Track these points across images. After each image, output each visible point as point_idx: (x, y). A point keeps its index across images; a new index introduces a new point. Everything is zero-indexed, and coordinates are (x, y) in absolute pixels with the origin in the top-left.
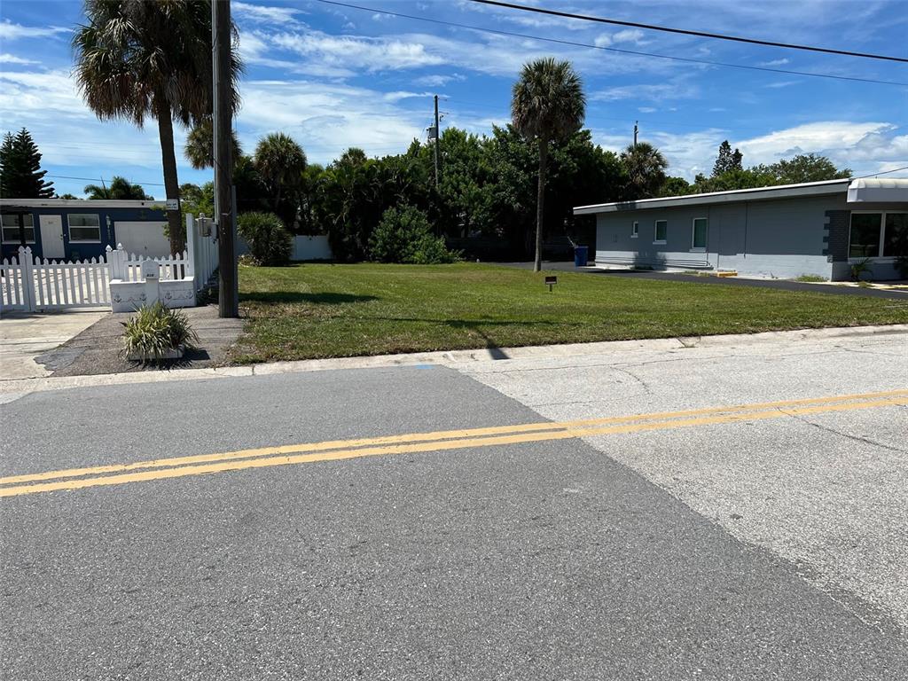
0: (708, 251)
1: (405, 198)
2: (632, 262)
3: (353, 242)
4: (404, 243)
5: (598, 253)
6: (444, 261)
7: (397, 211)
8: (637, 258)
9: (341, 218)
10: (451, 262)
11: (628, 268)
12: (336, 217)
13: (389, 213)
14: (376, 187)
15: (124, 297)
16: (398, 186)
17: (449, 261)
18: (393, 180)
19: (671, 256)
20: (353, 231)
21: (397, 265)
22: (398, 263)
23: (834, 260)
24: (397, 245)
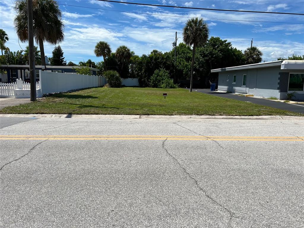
0: (246, 87)
1: (163, 66)
2: (226, 90)
3: (144, 81)
4: (160, 81)
5: (219, 86)
6: (171, 87)
7: (159, 71)
8: (228, 89)
9: (142, 73)
10: (175, 88)
11: (225, 92)
12: (140, 73)
13: (156, 71)
14: (153, 63)
15: (18, 94)
16: (161, 63)
17: (174, 88)
18: (159, 60)
19: (237, 88)
20: (145, 77)
21: (157, 89)
22: (157, 88)
23: (281, 92)
24: (157, 82)
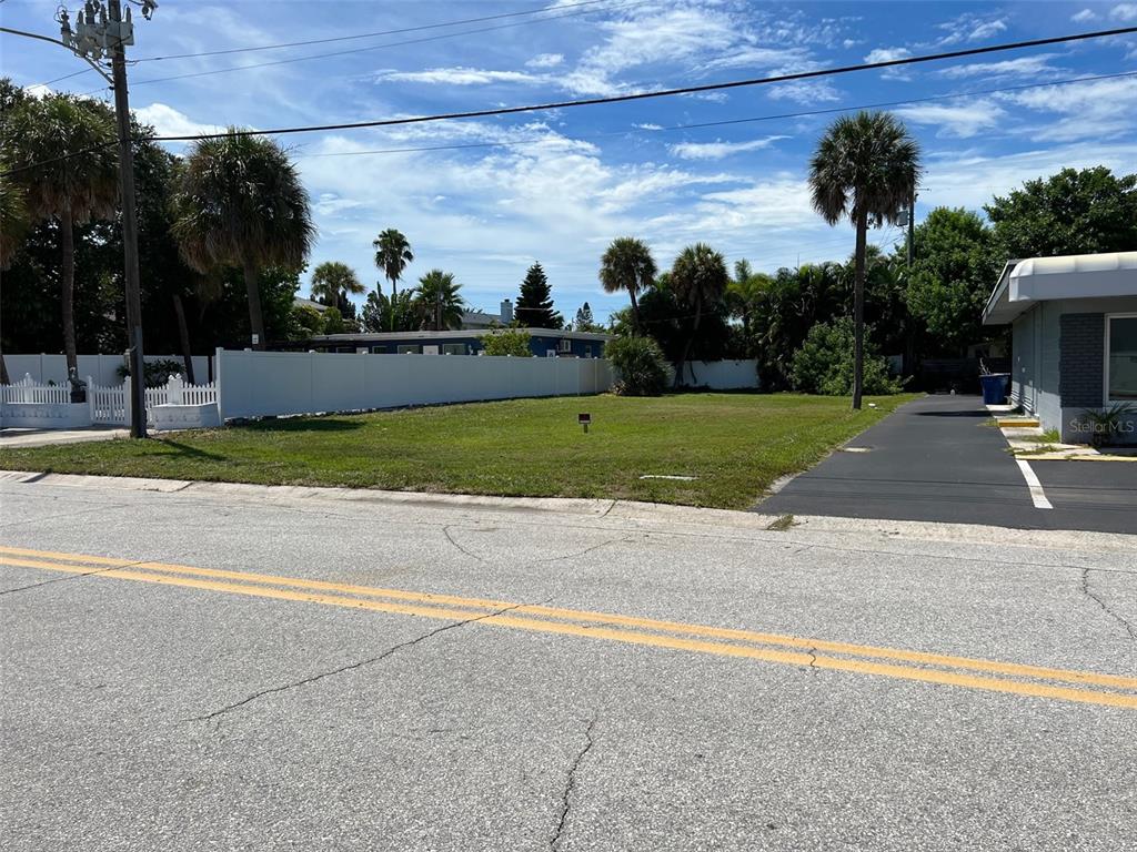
2: (1018, 400)
3: (775, 367)
5: (1013, 384)
7: (829, 326)
8: (1019, 394)
11: (1015, 407)
13: (816, 330)
14: (806, 297)
16: (842, 295)
17: (885, 392)
18: (838, 286)
19: (1026, 391)
20: (777, 353)
23: (1065, 403)
24: (815, 370)
